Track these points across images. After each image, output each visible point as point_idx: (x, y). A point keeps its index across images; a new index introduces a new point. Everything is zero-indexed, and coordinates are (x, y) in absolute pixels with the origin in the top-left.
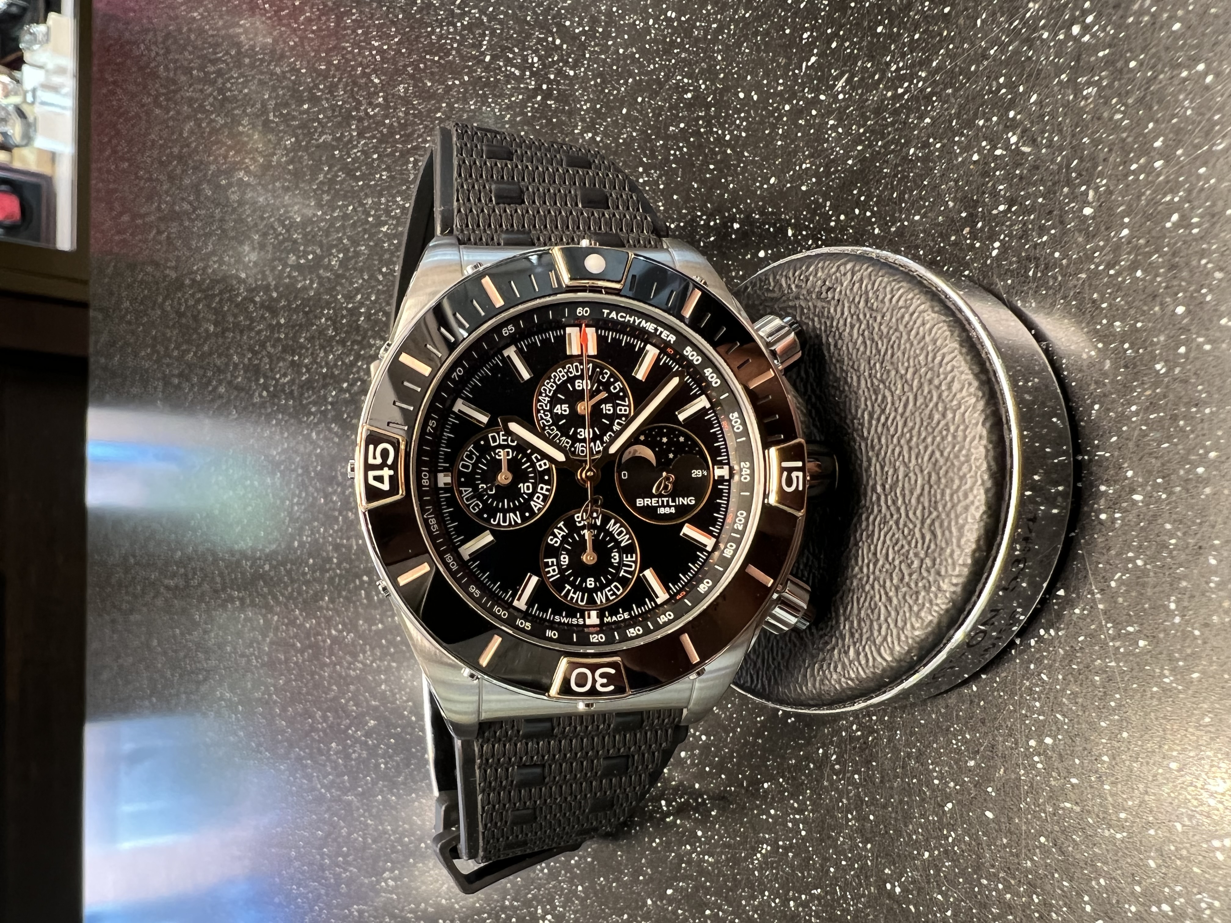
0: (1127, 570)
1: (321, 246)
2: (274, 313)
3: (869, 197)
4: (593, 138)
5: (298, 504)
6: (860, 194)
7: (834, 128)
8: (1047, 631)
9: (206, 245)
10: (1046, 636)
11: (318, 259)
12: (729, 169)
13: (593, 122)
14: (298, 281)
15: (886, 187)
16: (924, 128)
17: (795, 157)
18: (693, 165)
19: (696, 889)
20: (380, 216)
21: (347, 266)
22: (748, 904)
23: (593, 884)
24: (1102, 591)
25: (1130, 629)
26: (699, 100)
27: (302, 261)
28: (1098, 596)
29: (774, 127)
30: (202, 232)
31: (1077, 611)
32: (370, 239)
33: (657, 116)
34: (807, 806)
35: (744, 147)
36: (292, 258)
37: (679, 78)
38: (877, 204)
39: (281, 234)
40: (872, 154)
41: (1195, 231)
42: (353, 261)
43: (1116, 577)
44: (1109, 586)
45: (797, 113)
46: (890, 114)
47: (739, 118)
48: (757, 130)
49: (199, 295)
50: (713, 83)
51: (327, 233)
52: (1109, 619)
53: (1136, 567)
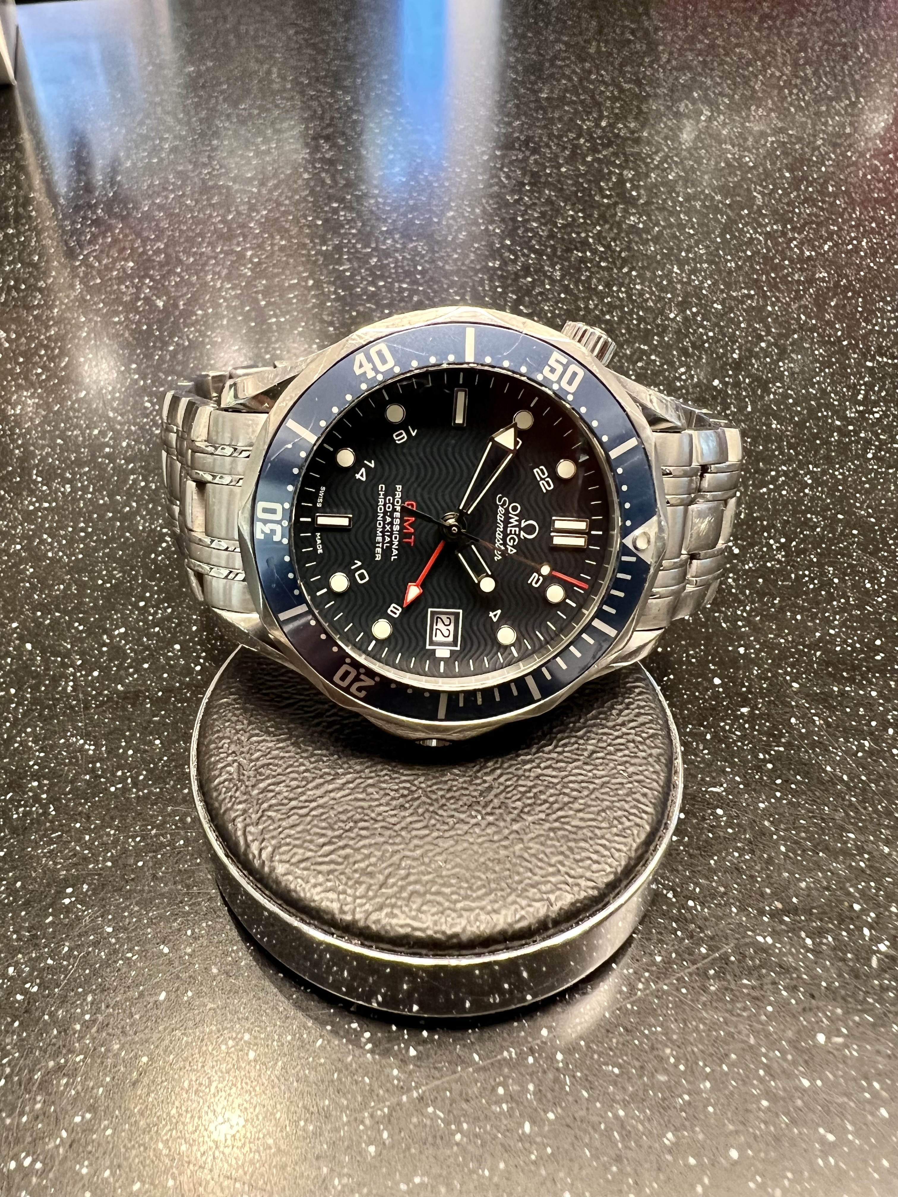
0: (448, 1124)
1: (647, 204)
2: (571, 160)
3: (794, 793)
4: (806, 485)
5: (377, 202)
6: (797, 783)
7: (861, 747)
8: (369, 1040)
9: (628, 82)
10: (363, 1040)
11: (633, 202)
12: (799, 636)
13: (824, 483)
14: (607, 182)
15: (809, 811)
16: (878, 847)
17: (825, 707)
18: (797, 598)
19: (37, 675)
20: (689, 264)
21: (632, 233)
22: (28, 735)
23: (25, 561)
24: (421, 1098)
25: (385, 1135)
26: (866, 597)
27: (628, 185)
28: (415, 1094)
29: (851, 680)
30: (641, 76)
31: (395, 1072)
33: (842, 552)
34: (142, 791)
35: (825, 651)
36: (630, 174)
37: (885, 573)
38: (790, 803)
39: (653, 159)
40: (841, 792)
41: (820, 1162)
42: (637, 239)
43: (438, 1112)
44: (428, 1106)
45: (870, 705)
47: (854, 642)
48: (844, 663)
49: (575, 78)
50: (885, 610)
51: (662, 209)
52: (392, 1109)
53: (453, 1134)
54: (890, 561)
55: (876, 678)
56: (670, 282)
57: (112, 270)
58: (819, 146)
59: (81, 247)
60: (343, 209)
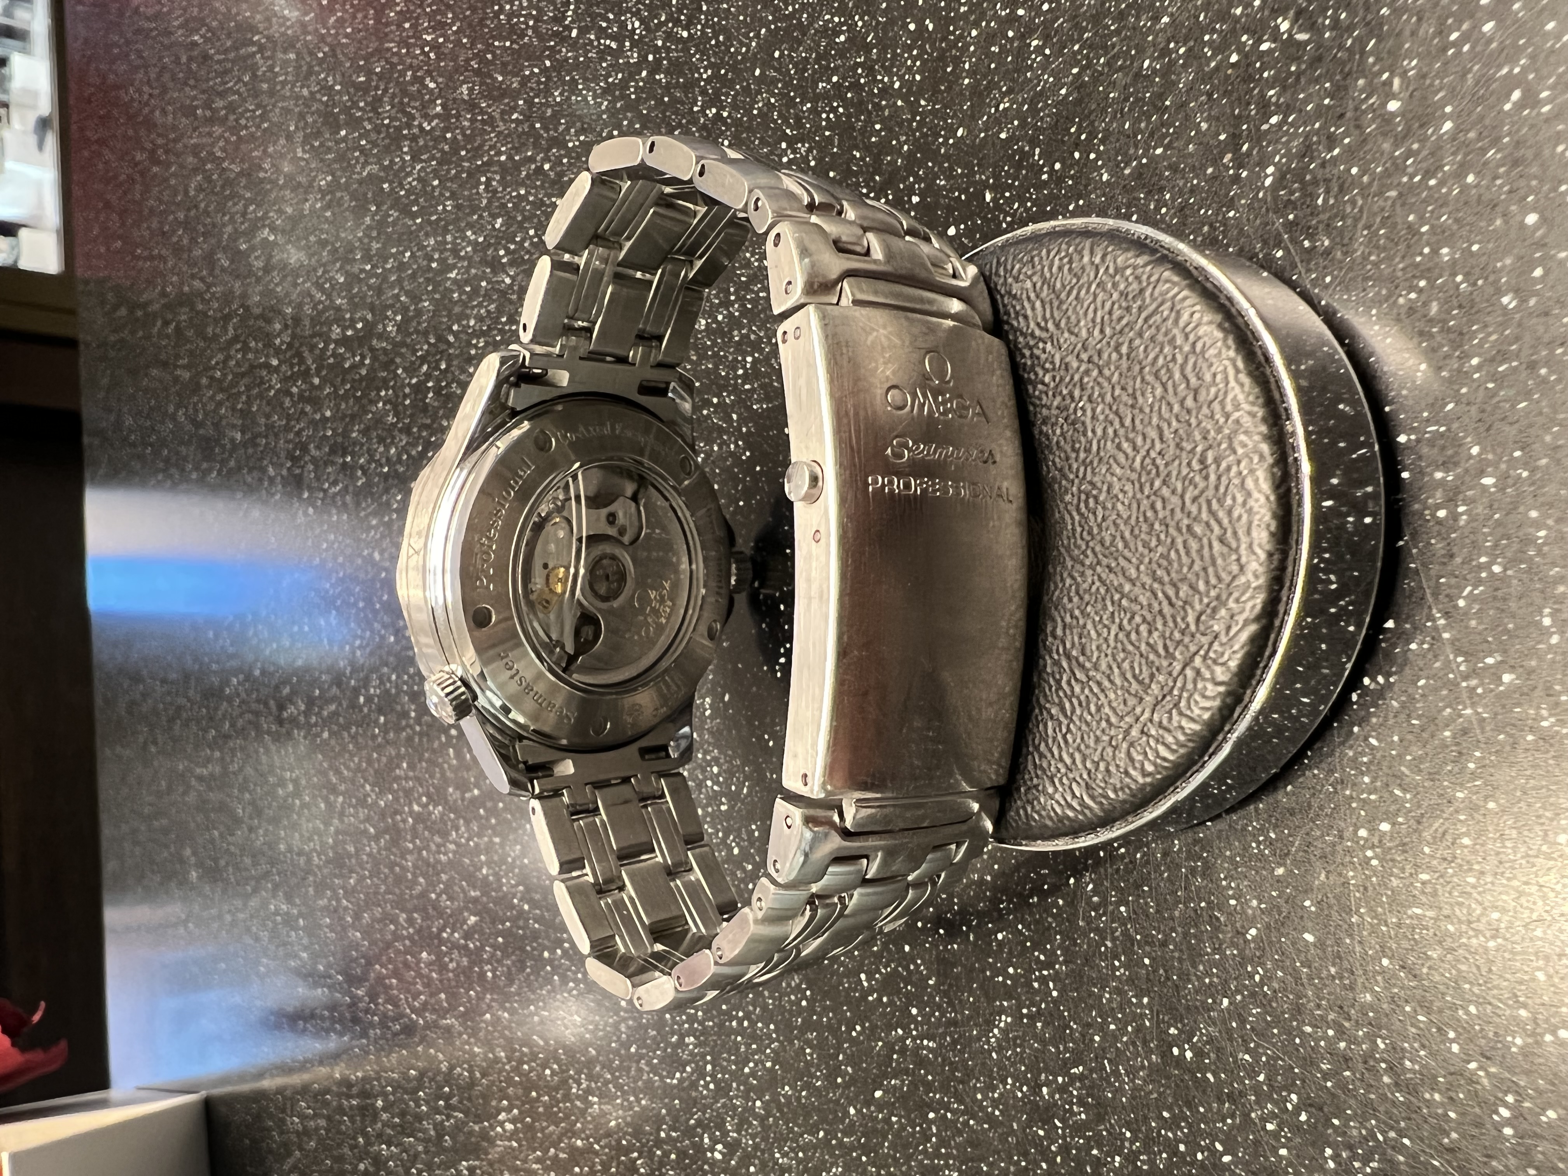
0: (1479, 582)
1: (372, 309)
2: (317, 404)
3: (1092, 135)
4: (718, 115)
6: (1079, 133)
7: (1039, 50)
8: (1373, 679)
9: (226, 331)
10: (1372, 687)
11: (369, 327)
12: (900, 125)
13: (717, 93)
14: (344, 359)
15: (1114, 117)
16: (1161, 30)
17: (988, 95)
18: (854, 129)
19: (913, 1085)
20: (447, 259)
21: (407, 329)
22: (985, 1098)
23: (775, 1097)
24: (1446, 615)
25: (1490, 661)
26: (857, 42)
27: (349, 333)
28: (1442, 622)
29: (957, 62)
30: (219, 315)
31: (1413, 646)
32: (434, 291)
33: (801, 71)
34: (1058, 956)
35: (920, 94)
36: (336, 330)
37: (827, 17)
38: (1102, 141)
39: (320, 302)
40: (1092, 76)
41: (1546, 109)
42: (414, 324)
43: (1465, 593)
44: (1456, 607)
45: (989, 38)
46: (1113, 19)
47: (911, 57)
48: (936, 70)
49: (220, 397)
50: (873, 17)
51: (379, 291)
52: (1458, 652)
53: (1492, 574)
54: (814, 10)
55: (955, 30)
56: (467, 282)
57: (430, 979)
58: (311, 93)
59: (402, 1015)
60: (367, 691)
